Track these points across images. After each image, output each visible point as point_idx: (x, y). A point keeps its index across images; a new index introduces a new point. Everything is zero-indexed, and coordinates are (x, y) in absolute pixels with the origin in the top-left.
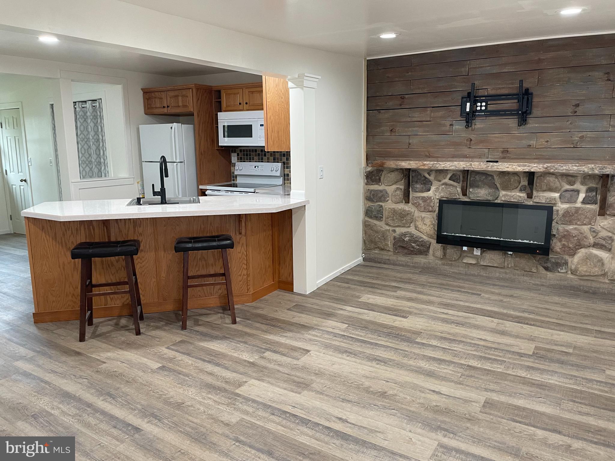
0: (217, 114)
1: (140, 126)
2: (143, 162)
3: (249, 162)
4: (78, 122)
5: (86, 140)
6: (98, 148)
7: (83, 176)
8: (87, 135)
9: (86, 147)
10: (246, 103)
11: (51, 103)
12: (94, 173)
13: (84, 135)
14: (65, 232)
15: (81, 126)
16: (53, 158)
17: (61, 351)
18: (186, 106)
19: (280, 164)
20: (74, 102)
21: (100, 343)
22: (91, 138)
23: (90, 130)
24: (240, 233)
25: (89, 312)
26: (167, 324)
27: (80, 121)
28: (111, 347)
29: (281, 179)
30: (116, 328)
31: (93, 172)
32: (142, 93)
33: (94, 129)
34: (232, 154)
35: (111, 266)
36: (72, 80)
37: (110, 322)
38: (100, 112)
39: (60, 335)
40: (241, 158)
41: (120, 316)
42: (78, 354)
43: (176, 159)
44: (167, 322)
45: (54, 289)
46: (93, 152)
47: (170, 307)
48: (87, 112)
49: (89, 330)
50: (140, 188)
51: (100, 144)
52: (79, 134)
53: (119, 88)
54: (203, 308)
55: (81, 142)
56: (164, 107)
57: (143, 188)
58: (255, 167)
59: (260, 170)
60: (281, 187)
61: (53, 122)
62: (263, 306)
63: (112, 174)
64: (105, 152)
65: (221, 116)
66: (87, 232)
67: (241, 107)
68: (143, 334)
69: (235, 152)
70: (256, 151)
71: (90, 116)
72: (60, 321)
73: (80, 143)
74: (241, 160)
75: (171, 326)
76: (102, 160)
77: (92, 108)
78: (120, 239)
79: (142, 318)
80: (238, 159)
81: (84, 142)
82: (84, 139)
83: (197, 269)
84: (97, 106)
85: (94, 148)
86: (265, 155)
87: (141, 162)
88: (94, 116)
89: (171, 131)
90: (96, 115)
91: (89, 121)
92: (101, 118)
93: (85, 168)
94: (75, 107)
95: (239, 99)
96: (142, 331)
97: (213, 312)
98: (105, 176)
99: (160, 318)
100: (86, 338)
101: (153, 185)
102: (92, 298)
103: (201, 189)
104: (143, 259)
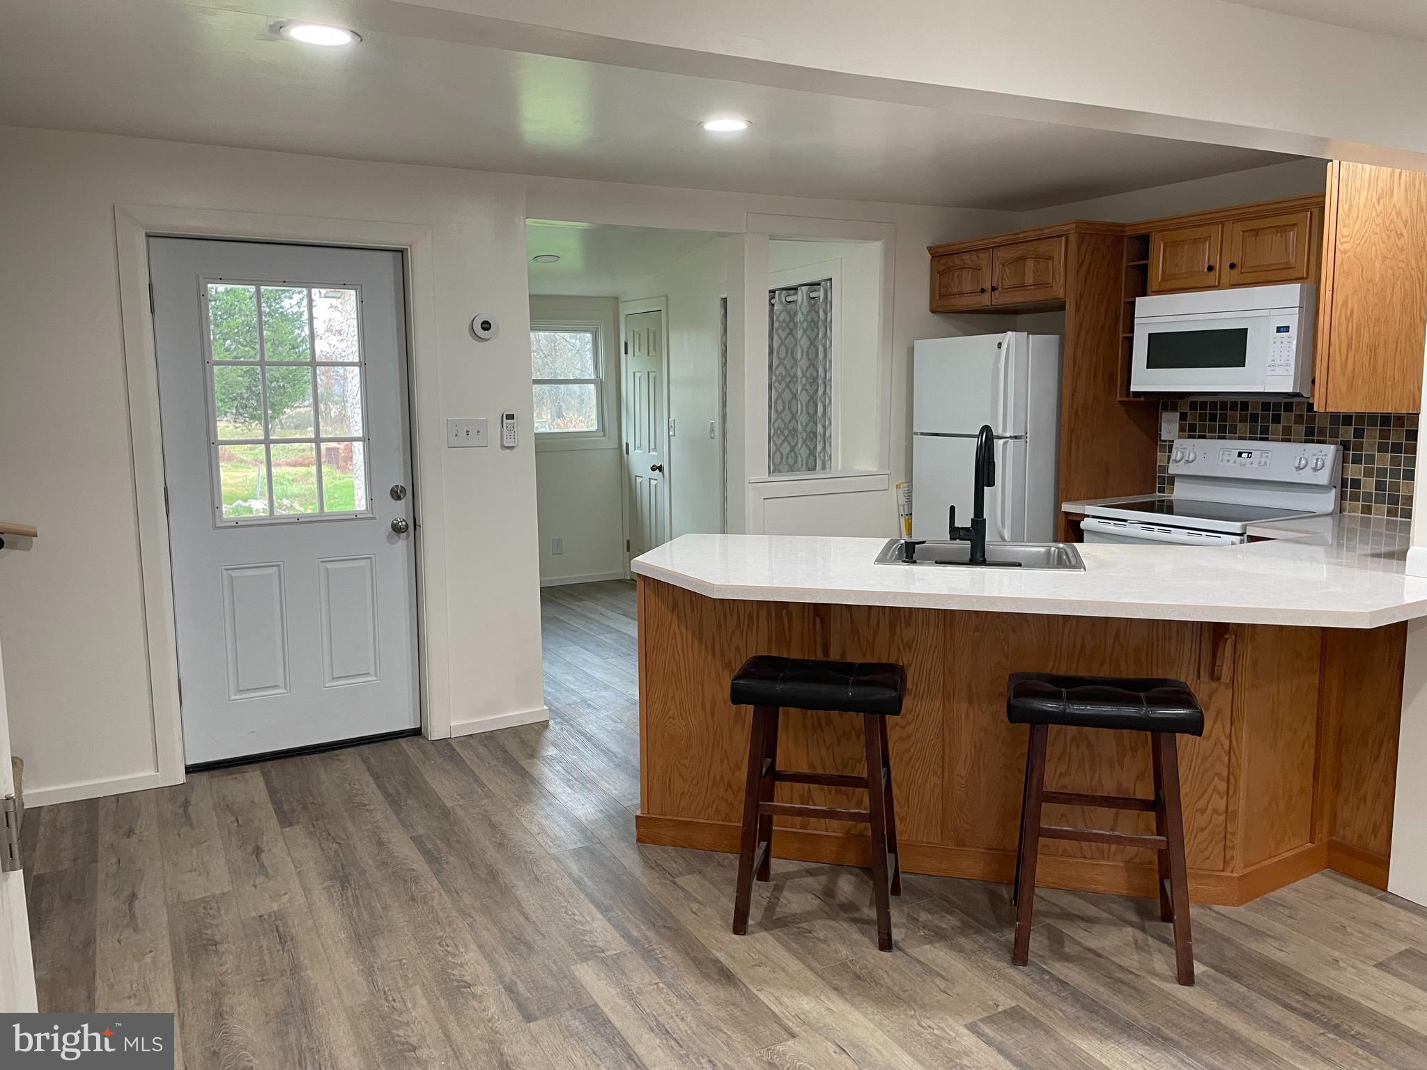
0: (1133, 304)
1: (917, 343)
2: (916, 434)
3: (1220, 438)
4: (775, 337)
5: (788, 379)
6: (813, 400)
7: (775, 468)
8: (792, 367)
9: (787, 396)
10: (1232, 266)
11: (724, 296)
12: (800, 459)
13: (785, 368)
14: (723, 622)
15: (779, 347)
16: (716, 421)
17: (688, 954)
18: (1045, 285)
19: (1332, 447)
20: (770, 292)
21: (782, 952)
22: (799, 374)
23: (799, 356)
24: (1214, 677)
25: (763, 844)
26: (965, 929)
27: (778, 335)
28: (811, 976)
29: (1333, 494)
30: (827, 909)
31: (796, 457)
32: (930, 257)
33: (807, 354)
34: (1165, 416)
35: (823, 723)
36: (772, 238)
37: (809, 880)
38: (826, 313)
39: (689, 897)
40: (1192, 428)
41: (838, 867)
42: (726, 976)
43: (1004, 430)
44: (966, 918)
45: (686, 762)
46: (802, 408)
47: (972, 866)
48: (795, 314)
49: (760, 893)
50: (903, 501)
51: (817, 390)
52: (774, 366)
53: (875, 249)
54: (1074, 892)
55: (777, 384)
56: (983, 291)
57: (910, 502)
58: (1240, 455)
59: (1256, 465)
60: (1329, 519)
61: (724, 339)
62: (1280, 928)
63: (838, 463)
64: (828, 410)
65: (1144, 305)
66: (774, 624)
67: (1213, 278)
68: (900, 949)
69: (1174, 409)
70: (1245, 406)
71: (802, 323)
72: (693, 847)
73: (775, 387)
74: (1191, 430)
75: (980, 939)
76: (820, 428)
77: (809, 302)
78: (854, 658)
79: (896, 890)
80: (1182, 429)
81: (784, 385)
82: (784, 378)
83: (1062, 768)
84: (819, 297)
85: (803, 397)
86: (1277, 419)
87: (910, 434)
88: (812, 320)
89: (999, 355)
90: (816, 319)
91: (799, 334)
92: (827, 325)
93: (781, 444)
94: (773, 301)
95: (1207, 254)
96: (897, 934)
97: (1105, 915)
98: (824, 468)
99: (946, 899)
100: (751, 922)
101: (952, 509)
102: (770, 818)
103: (1067, 513)
104: (910, 717)
